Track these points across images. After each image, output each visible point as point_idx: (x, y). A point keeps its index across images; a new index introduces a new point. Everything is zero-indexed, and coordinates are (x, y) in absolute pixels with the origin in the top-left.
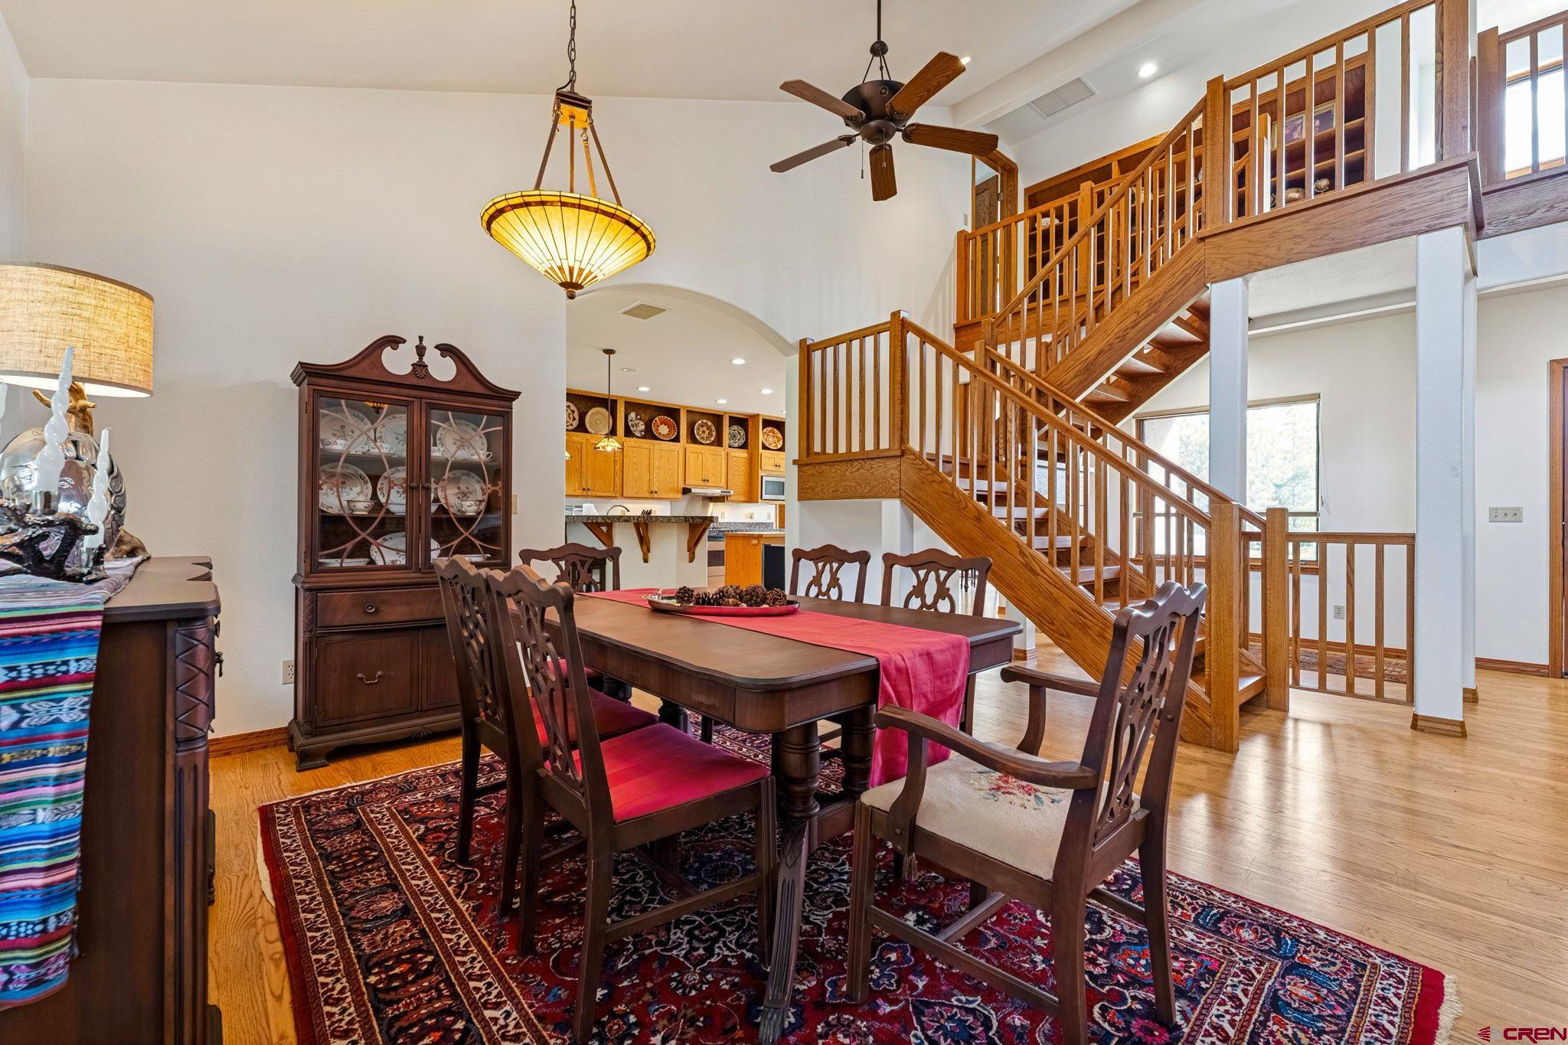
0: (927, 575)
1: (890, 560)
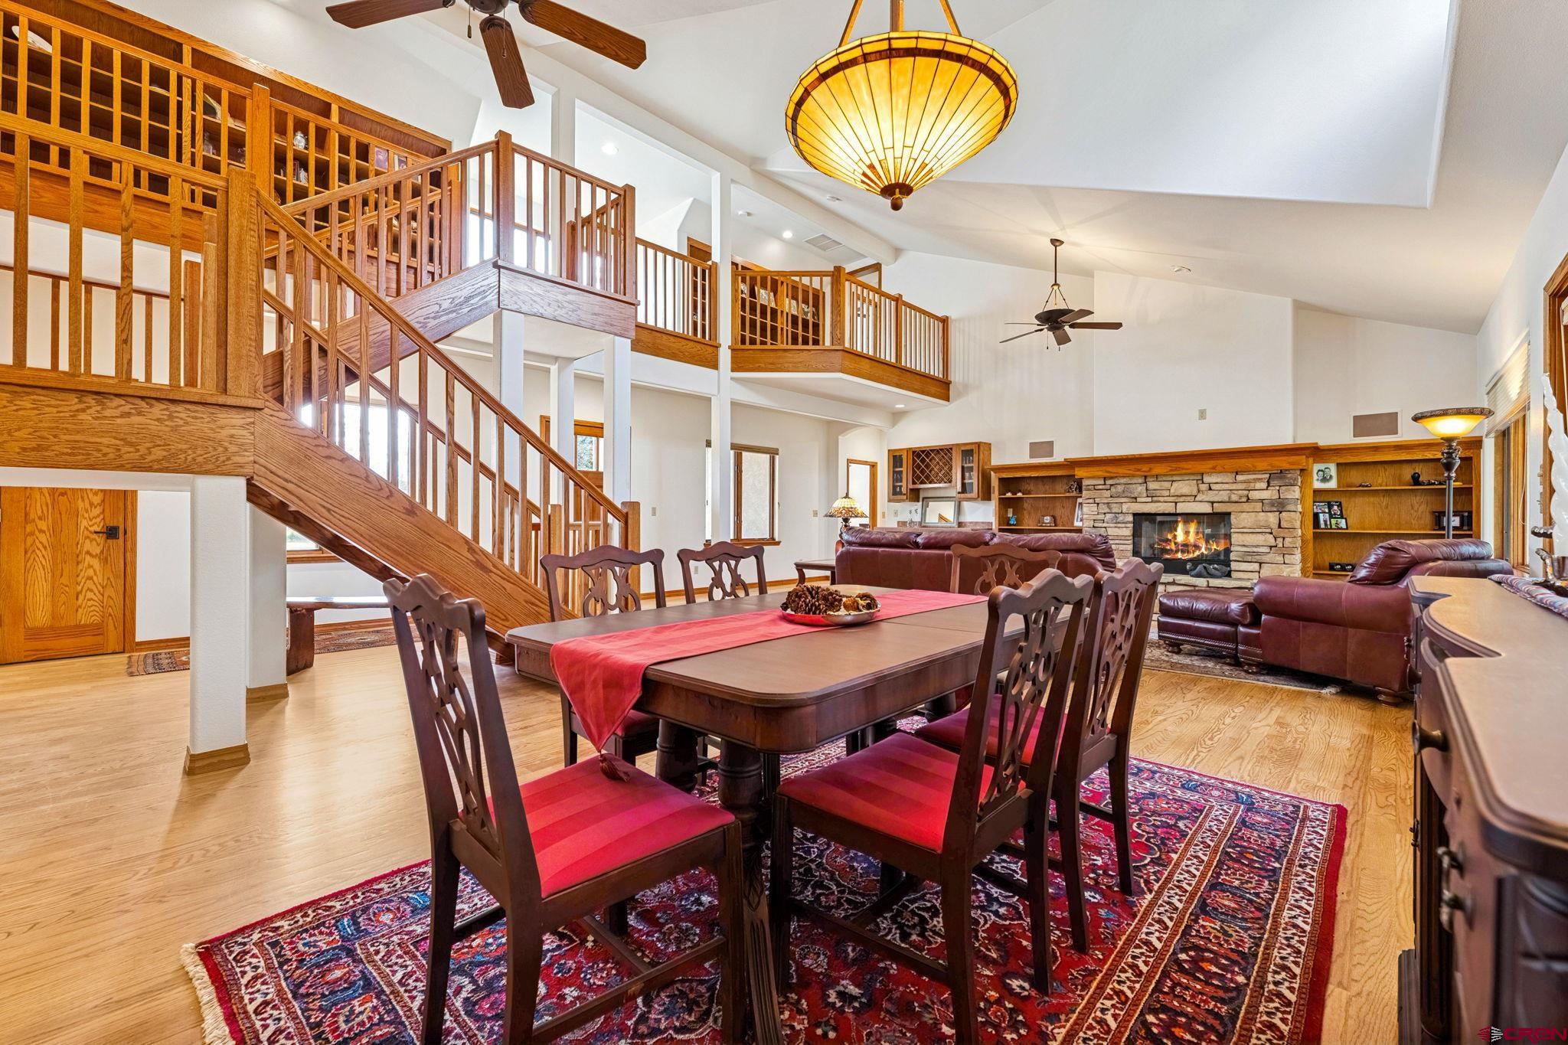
0: (720, 566)
1: (685, 556)
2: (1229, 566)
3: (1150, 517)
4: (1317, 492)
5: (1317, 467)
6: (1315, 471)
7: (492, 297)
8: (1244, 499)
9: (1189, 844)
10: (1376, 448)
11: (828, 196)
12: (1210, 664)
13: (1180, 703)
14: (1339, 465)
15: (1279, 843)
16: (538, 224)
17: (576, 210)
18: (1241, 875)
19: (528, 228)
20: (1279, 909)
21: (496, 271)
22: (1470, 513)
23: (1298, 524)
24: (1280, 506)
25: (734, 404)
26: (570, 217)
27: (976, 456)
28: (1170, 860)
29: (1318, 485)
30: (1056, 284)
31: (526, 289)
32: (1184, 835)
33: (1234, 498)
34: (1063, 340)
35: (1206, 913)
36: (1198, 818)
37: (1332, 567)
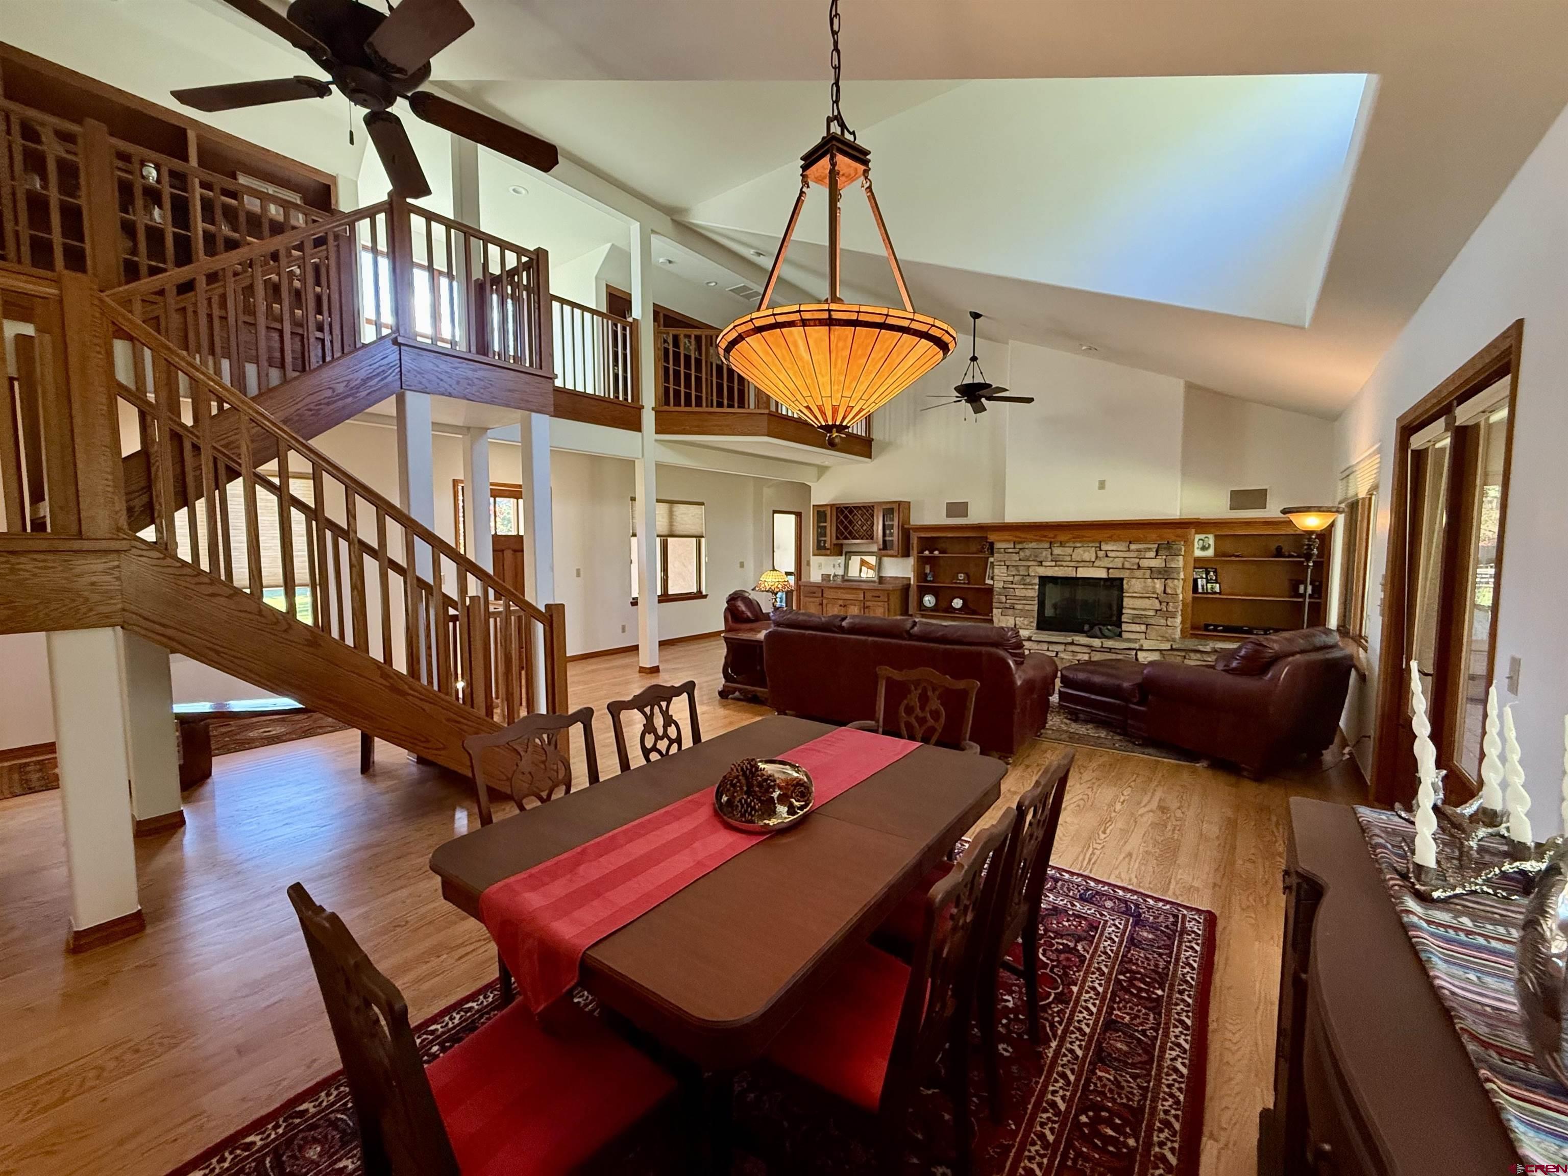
0: (652, 710)
1: (615, 709)
2: (1120, 627)
3: (1054, 580)
4: (1197, 560)
5: (1198, 537)
6: (1196, 540)
7: (393, 377)
8: (1136, 567)
9: (1086, 973)
10: (1248, 523)
11: (752, 251)
12: (1103, 734)
13: (1078, 786)
14: (1216, 537)
15: (1162, 964)
16: (440, 263)
17: (484, 264)
18: (1131, 1009)
19: (430, 268)
20: (1163, 1050)
21: (396, 348)
22: (1321, 583)
23: (1179, 591)
24: (1165, 574)
25: (659, 466)
26: (477, 274)
27: (896, 515)
28: (1071, 992)
29: (1198, 553)
30: (974, 359)
31: (430, 366)
32: (1082, 959)
33: (1127, 565)
34: (979, 409)
35: (1102, 1060)
36: (1094, 937)
37: (1206, 627)
